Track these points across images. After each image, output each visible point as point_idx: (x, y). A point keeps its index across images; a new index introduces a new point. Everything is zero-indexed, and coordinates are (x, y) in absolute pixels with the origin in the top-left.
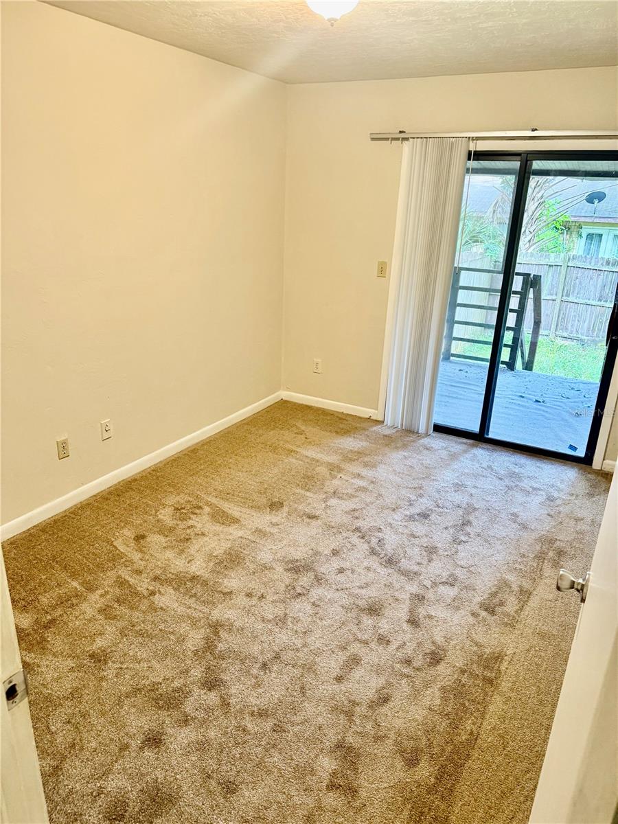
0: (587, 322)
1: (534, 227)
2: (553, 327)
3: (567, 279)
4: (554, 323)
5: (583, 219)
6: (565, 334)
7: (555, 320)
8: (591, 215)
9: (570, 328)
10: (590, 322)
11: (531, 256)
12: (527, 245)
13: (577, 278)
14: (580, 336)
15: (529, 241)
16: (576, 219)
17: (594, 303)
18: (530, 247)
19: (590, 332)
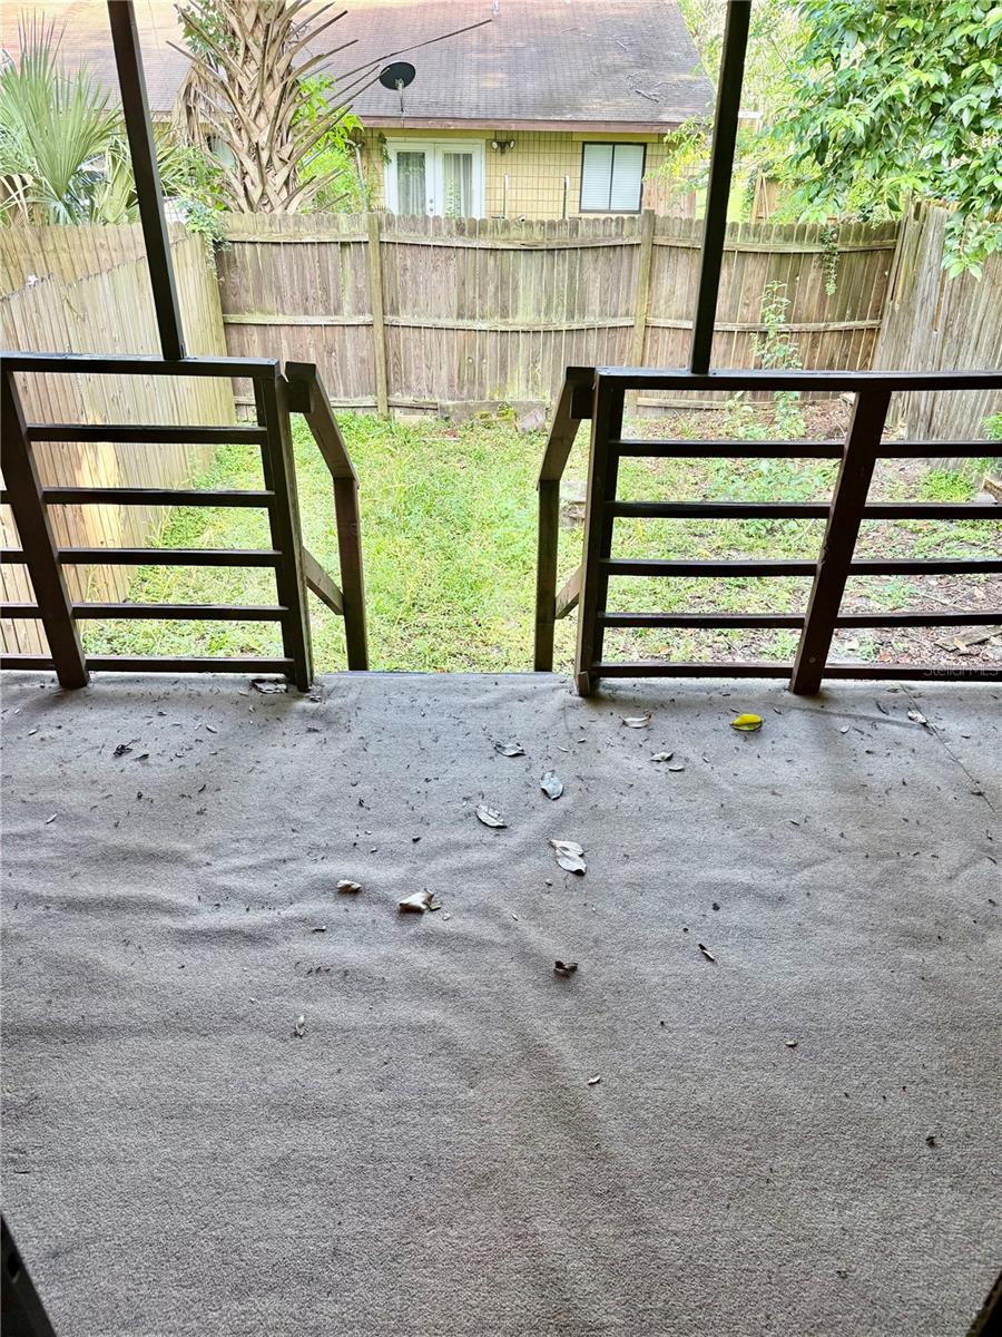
0: (445, 368)
1: (288, 148)
2: (381, 386)
3: (385, 271)
4: (381, 378)
5: (385, 124)
6: (408, 400)
7: (381, 371)
8: (396, 113)
9: (414, 384)
10: (450, 367)
11: (295, 224)
12: (284, 194)
13: (406, 269)
14: (438, 400)
15: (286, 183)
16: (371, 123)
17: (451, 323)
18: (291, 197)
19: (456, 388)
